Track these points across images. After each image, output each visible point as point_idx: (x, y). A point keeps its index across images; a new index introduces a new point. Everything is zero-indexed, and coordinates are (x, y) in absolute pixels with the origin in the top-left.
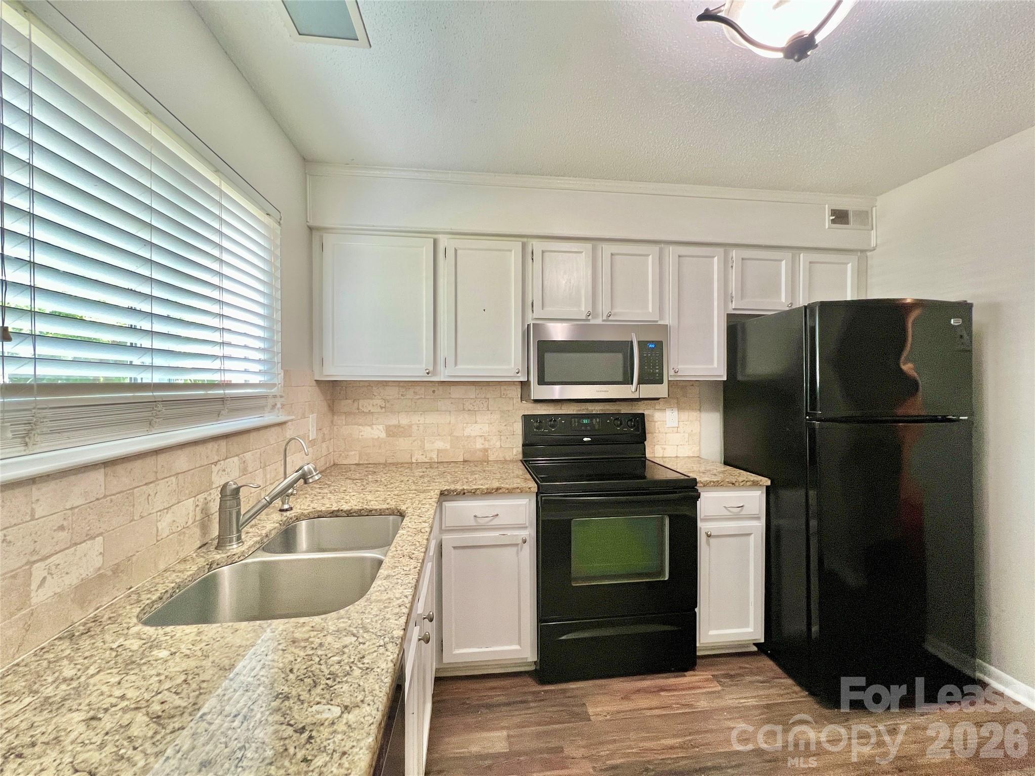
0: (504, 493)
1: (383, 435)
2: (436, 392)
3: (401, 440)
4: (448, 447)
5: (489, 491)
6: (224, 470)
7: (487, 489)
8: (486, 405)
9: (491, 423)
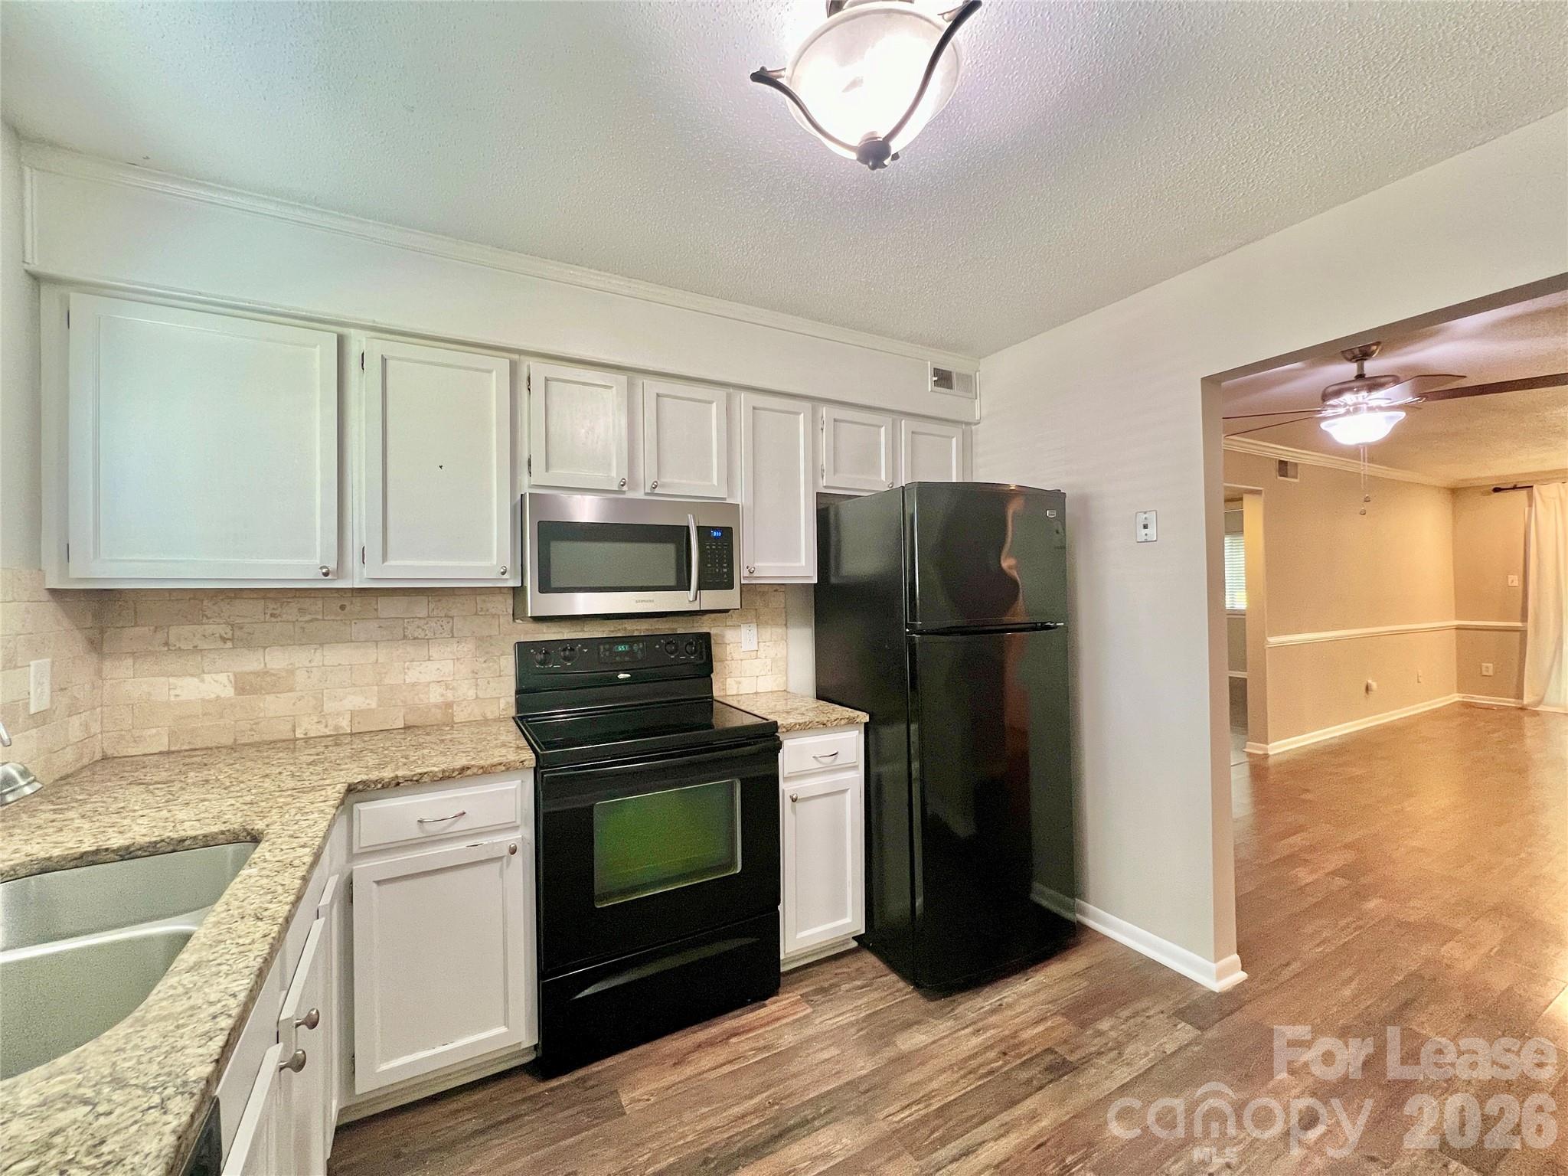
0: (475, 774)
1: (229, 692)
2: (348, 608)
3: (270, 698)
4: (374, 705)
5: (447, 774)
7: (444, 771)
8: (447, 627)
9: (458, 659)
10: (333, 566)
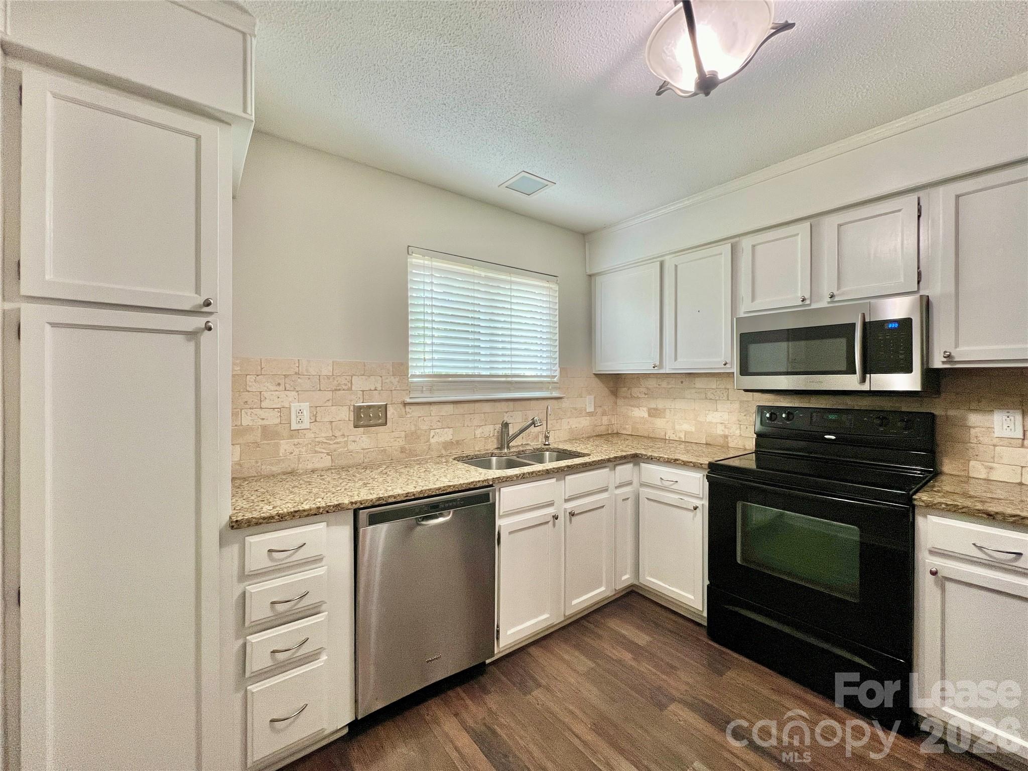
0: (680, 464)
1: (646, 415)
2: (684, 383)
3: (658, 420)
4: (693, 430)
5: (669, 460)
6: (512, 417)
7: (668, 459)
8: (725, 395)
9: (731, 412)
10: (658, 363)
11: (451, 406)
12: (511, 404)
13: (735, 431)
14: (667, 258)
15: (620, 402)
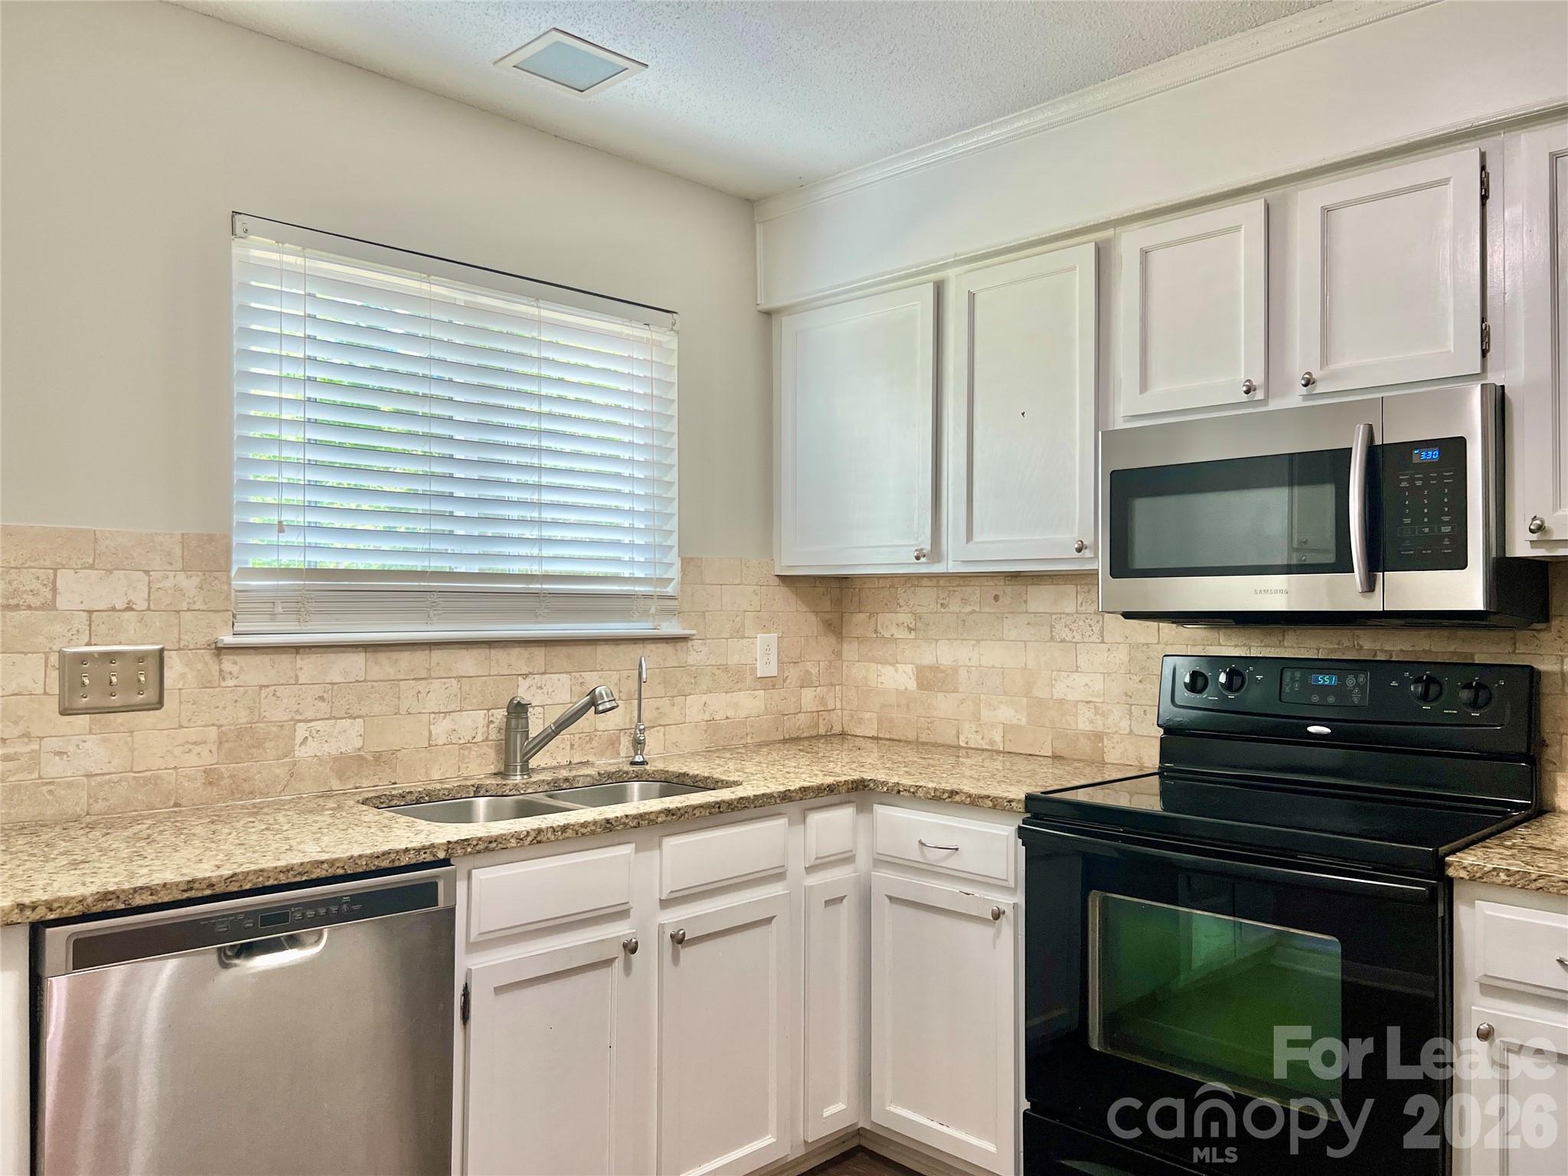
0: (962, 802)
1: (912, 685)
2: (1001, 599)
3: (940, 696)
4: (1023, 722)
5: (938, 794)
6: (541, 688)
7: (936, 790)
10: (927, 548)
11: (358, 659)
12: (539, 653)
13: (1118, 720)
14: (951, 273)
15: (850, 650)
